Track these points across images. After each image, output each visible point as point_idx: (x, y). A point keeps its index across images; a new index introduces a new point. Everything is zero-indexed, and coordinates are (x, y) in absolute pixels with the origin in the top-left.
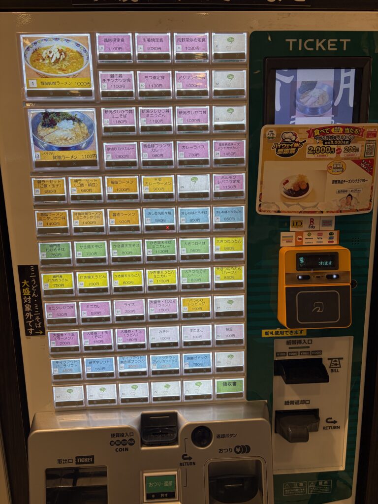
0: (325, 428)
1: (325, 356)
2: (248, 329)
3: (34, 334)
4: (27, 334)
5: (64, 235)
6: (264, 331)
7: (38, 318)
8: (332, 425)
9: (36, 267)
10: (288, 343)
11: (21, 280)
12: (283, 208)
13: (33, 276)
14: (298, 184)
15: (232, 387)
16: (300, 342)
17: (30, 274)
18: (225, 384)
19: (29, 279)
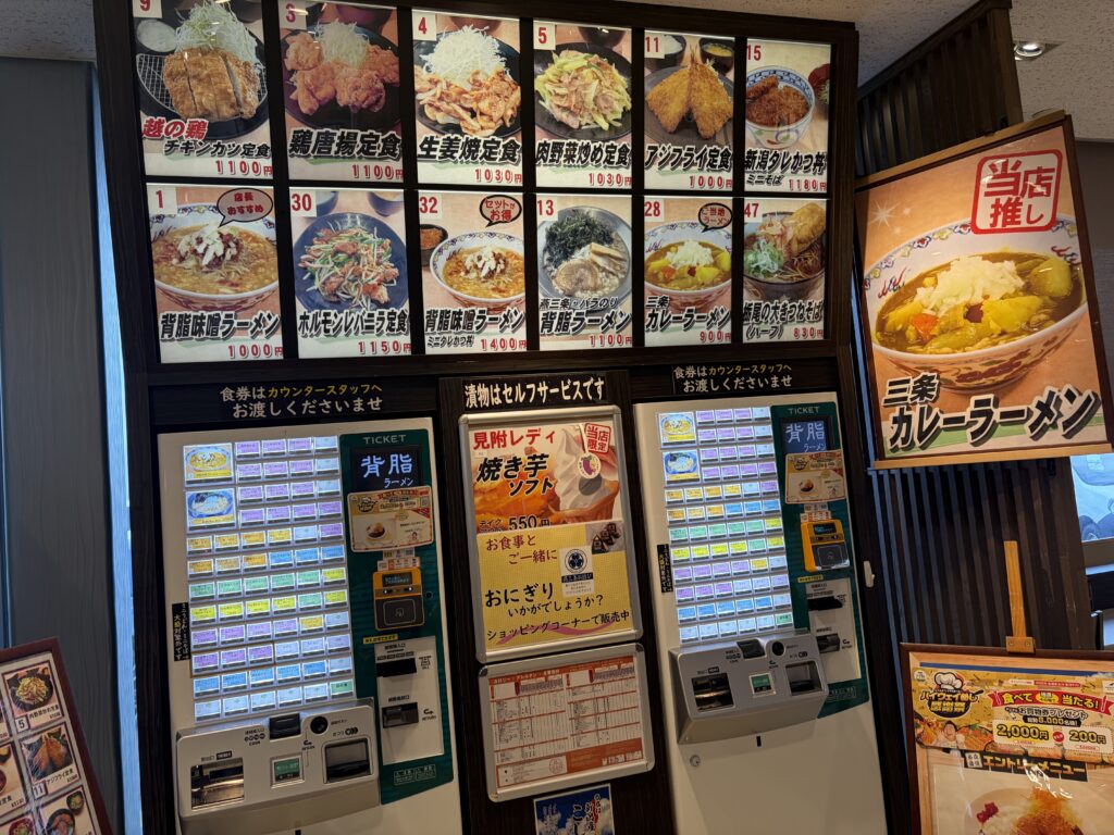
0: (424, 719)
1: (417, 657)
2: (354, 638)
3: (181, 659)
4: (176, 659)
5: (208, 577)
6: (365, 640)
7: (185, 645)
8: (430, 715)
9: (187, 604)
10: (386, 648)
11: (174, 615)
12: (370, 546)
13: (184, 611)
14: (377, 529)
15: (344, 687)
16: (395, 646)
17: (181, 610)
18: (338, 686)
19: (180, 614)
